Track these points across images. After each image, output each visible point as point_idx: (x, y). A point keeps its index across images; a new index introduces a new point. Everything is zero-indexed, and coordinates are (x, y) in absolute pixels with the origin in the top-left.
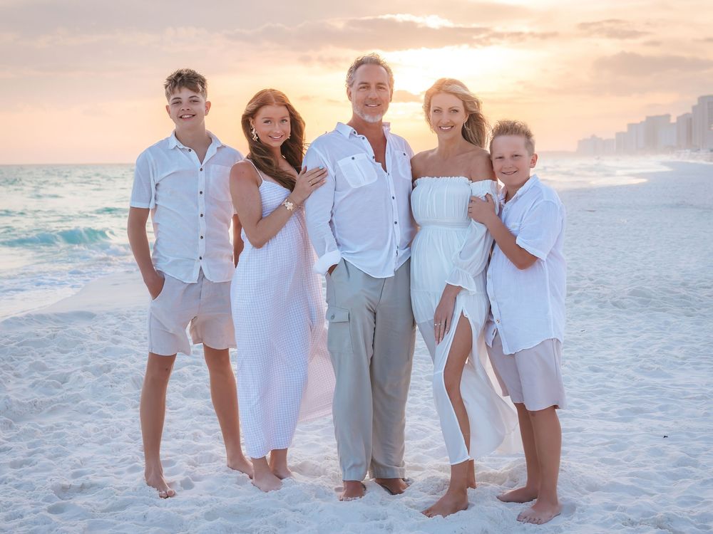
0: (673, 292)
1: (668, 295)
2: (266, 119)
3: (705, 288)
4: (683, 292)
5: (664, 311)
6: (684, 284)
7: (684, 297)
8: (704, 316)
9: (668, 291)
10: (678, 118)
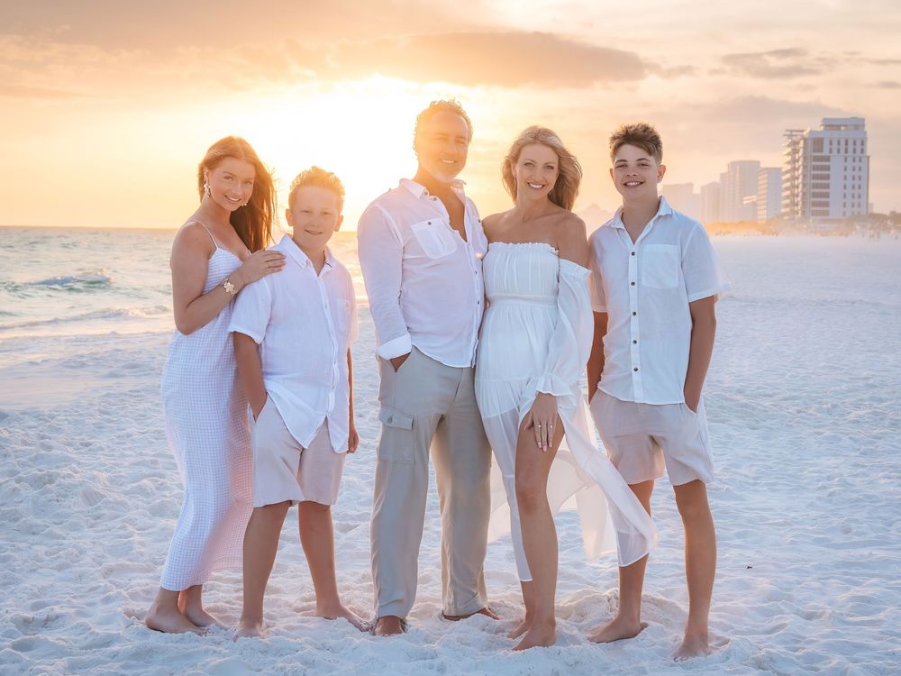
0: (731, 400)
1: (725, 403)
2: (227, 175)
3: (766, 396)
4: (742, 399)
5: (723, 422)
6: (740, 392)
7: (745, 406)
8: (771, 429)
9: (727, 399)
10: (703, 189)
